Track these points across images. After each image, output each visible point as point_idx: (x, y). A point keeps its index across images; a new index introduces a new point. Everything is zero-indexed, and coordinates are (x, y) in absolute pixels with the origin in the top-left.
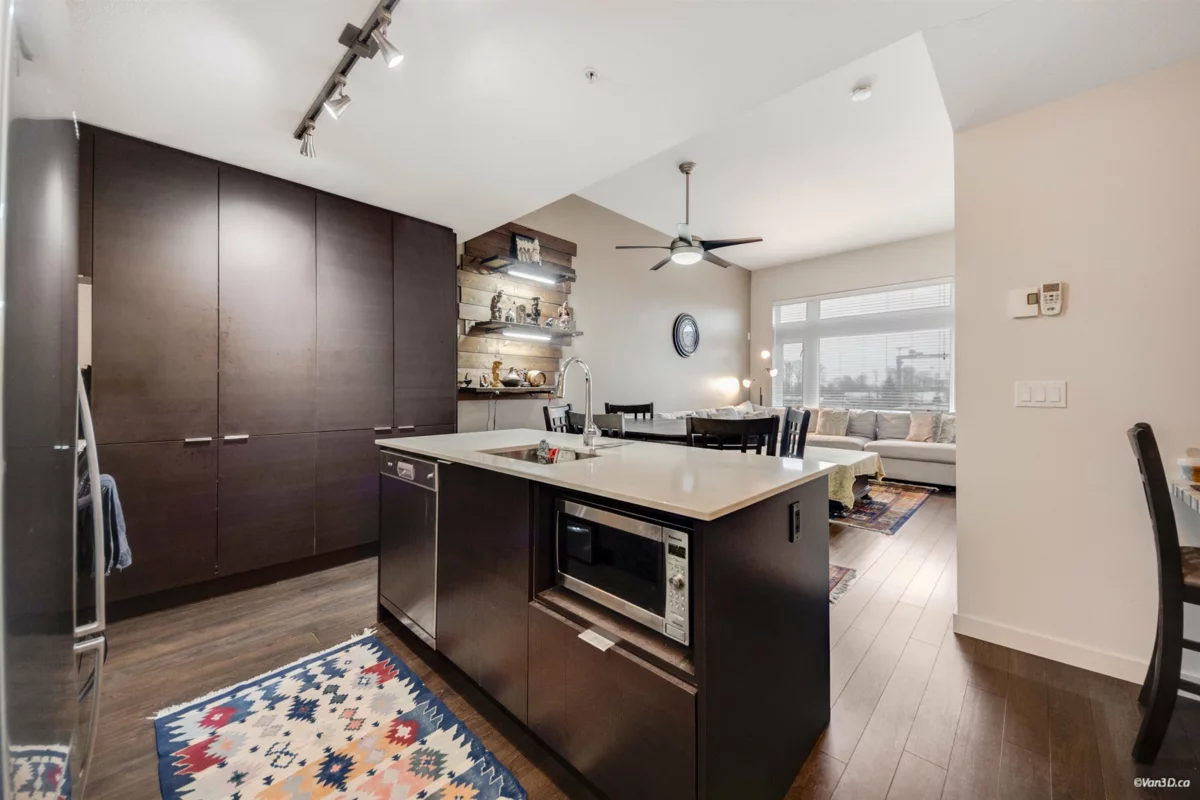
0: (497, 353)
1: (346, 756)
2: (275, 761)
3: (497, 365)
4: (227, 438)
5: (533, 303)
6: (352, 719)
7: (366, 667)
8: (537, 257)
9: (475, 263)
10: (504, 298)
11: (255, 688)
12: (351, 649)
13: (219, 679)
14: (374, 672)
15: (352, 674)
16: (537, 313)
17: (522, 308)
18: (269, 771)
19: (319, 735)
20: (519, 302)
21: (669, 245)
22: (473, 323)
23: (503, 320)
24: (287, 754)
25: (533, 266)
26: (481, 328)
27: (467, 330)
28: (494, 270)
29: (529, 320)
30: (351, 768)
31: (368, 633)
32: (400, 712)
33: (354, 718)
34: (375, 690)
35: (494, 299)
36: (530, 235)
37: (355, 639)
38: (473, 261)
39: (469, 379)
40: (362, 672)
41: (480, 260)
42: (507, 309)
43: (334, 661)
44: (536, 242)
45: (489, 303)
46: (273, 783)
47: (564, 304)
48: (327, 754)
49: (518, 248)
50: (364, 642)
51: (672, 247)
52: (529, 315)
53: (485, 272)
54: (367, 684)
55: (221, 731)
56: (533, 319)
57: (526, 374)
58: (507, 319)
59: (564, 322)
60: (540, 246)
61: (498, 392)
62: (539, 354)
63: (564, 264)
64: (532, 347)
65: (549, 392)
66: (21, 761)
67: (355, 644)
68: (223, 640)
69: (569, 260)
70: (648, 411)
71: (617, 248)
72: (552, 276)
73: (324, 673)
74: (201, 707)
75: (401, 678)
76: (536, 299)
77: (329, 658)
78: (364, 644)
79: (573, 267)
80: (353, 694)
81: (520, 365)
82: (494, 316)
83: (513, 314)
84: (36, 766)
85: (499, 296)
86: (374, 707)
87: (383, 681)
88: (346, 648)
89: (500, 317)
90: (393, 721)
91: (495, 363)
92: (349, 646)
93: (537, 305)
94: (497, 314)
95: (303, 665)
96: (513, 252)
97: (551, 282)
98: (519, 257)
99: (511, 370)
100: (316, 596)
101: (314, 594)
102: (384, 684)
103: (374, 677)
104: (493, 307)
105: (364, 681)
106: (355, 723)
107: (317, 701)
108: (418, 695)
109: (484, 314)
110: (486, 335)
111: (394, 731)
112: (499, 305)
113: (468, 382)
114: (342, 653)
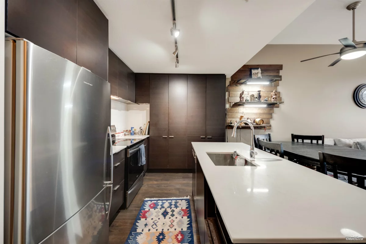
0: (243, 113)
1: (165, 235)
2: (153, 225)
3: (242, 117)
4: (170, 137)
5: (258, 93)
6: (172, 224)
7: (183, 209)
8: (260, 75)
9: (235, 83)
10: (245, 93)
11: (161, 201)
12: (183, 201)
13: (157, 195)
14: (184, 211)
15: (179, 209)
16: (260, 96)
17: (253, 96)
18: (150, 228)
19: (164, 224)
20: (251, 94)
21: (339, 51)
22: (234, 103)
23: (244, 101)
24: (156, 225)
25: (259, 79)
26: (237, 105)
27: (231, 105)
28: (242, 83)
29: (257, 99)
30: (164, 239)
31: (188, 198)
32: (182, 229)
33: (173, 224)
34: (181, 218)
35: (241, 94)
36: (256, 67)
37: (185, 198)
38: (234, 82)
39: (231, 122)
40: (181, 210)
41: (237, 81)
42: (246, 97)
43: (178, 202)
44: (260, 69)
45: (239, 96)
46: (150, 231)
47: (274, 91)
48: (162, 231)
49: (253, 73)
50: (186, 200)
51: (341, 52)
52: (256, 98)
53: (239, 85)
54: (180, 214)
55: (151, 210)
56: (258, 99)
57: (255, 120)
58: (246, 100)
59: (274, 98)
60: (261, 70)
61: (241, 127)
62: (262, 112)
63: (275, 74)
64: (258, 109)
65: (265, 127)
66: (95, 205)
67: (184, 199)
68: (163, 185)
69: (279, 72)
70: (321, 139)
71: (301, 61)
72: (268, 81)
73: (174, 205)
74: (151, 201)
75: (188, 218)
76: (259, 91)
77: (178, 201)
78: (186, 201)
79: (280, 75)
80: (176, 215)
81: (253, 117)
82: (241, 100)
83: (249, 98)
84: (97, 207)
85: (243, 93)
86: (178, 223)
87: (184, 216)
88: (182, 200)
89: (243, 100)
90: (179, 231)
91: (241, 116)
92: (183, 199)
93: (260, 93)
94: (242, 99)
95: (172, 200)
96: (251, 75)
97: (267, 83)
98: (253, 77)
99: (248, 119)
100: (184, 180)
101: (184, 179)
102: (184, 217)
103: (183, 213)
104: (241, 97)
105: (180, 213)
106: (171, 226)
107: (169, 213)
108: (189, 227)
109: (238, 100)
110: (239, 107)
111: (178, 235)
112: (243, 96)
113: (231, 123)
114: (180, 201)
